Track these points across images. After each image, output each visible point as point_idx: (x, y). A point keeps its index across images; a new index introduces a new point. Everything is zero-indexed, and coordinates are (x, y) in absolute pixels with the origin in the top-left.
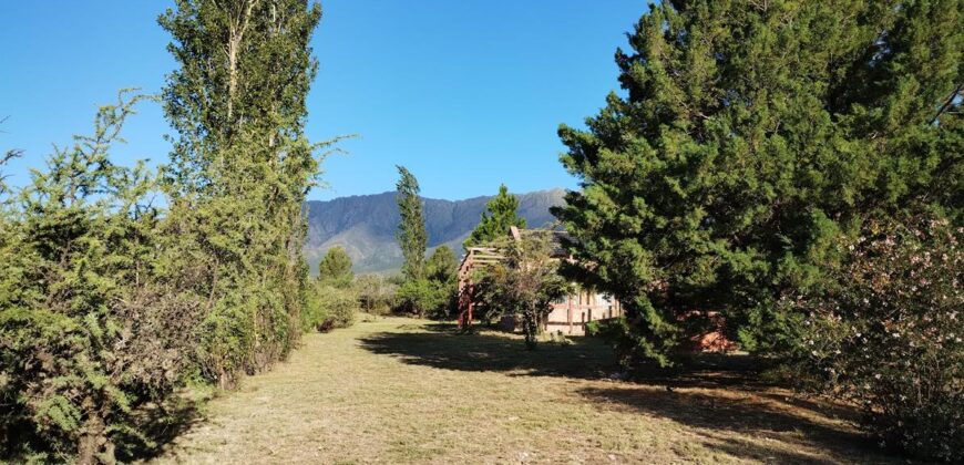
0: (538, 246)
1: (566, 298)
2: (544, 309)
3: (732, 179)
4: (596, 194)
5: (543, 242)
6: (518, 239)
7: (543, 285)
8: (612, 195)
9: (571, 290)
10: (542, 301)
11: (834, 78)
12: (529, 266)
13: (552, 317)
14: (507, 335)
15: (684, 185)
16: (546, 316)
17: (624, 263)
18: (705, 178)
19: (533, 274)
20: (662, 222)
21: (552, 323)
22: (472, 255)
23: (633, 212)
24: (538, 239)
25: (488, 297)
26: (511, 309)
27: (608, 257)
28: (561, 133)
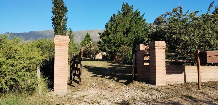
0: (95, 45)
1: (99, 53)
2: (96, 55)
3: (115, 41)
4: (102, 42)
5: (96, 44)
6: (92, 44)
7: (96, 51)
8: (104, 42)
9: (100, 52)
10: (96, 53)
11: (126, 30)
12: (93, 48)
13: (97, 56)
14: (90, 59)
15: (110, 42)
16: (96, 56)
17: (105, 49)
18: (112, 41)
19: (94, 49)
20: (109, 45)
21: (97, 57)
22: (84, 46)
23: (106, 44)
24: (95, 44)
25: (87, 53)
26: (91, 55)
27: (104, 48)
28: (99, 33)
